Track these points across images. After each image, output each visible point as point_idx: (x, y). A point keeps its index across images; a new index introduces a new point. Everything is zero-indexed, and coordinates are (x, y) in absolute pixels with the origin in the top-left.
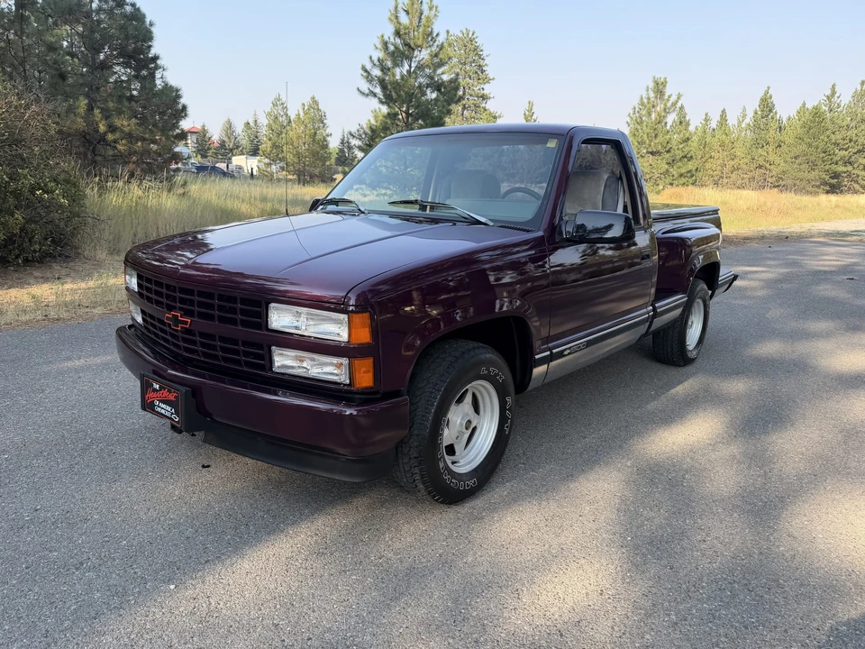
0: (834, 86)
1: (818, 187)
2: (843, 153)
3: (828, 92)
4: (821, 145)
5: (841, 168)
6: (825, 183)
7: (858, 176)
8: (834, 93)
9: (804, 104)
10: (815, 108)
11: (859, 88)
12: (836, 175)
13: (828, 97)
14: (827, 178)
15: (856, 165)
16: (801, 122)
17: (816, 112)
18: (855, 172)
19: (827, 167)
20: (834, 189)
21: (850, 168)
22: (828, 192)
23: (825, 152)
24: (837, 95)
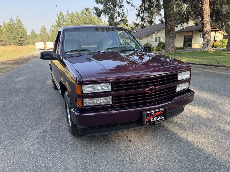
0: (11, 17)
1: (17, 44)
2: (19, 35)
3: (11, 19)
4: (14, 33)
5: (20, 39)
6: (18, 43)
7: (25, 41)
8: (12, 19)
9: (4, 22)
10: (9, 23)
11: (17, 19)
12: (20, 41)
13: (11, 20)
14: (18, 42)
15: (23, 38)
16: (6, 27)
17: (9, 24)
18: (24, 40)
19: (18, 39)
20: (21, 45)
21: (22, 39)
22: (20, 46)
23: (16, 35)
24: (13, 20)
